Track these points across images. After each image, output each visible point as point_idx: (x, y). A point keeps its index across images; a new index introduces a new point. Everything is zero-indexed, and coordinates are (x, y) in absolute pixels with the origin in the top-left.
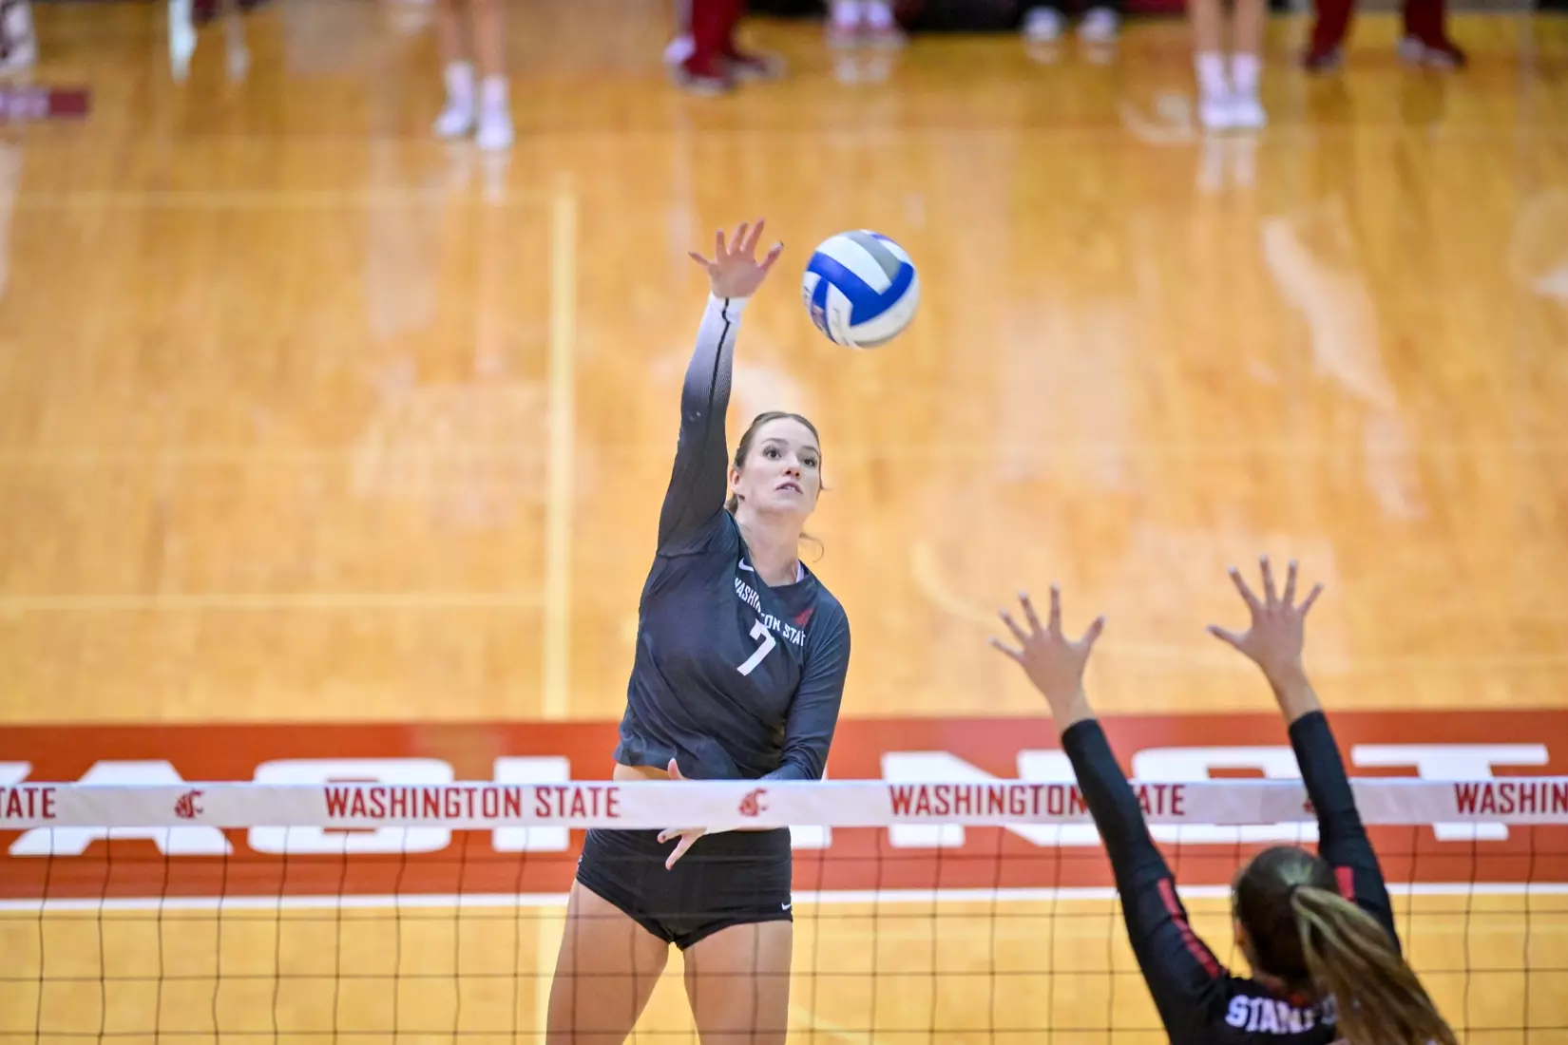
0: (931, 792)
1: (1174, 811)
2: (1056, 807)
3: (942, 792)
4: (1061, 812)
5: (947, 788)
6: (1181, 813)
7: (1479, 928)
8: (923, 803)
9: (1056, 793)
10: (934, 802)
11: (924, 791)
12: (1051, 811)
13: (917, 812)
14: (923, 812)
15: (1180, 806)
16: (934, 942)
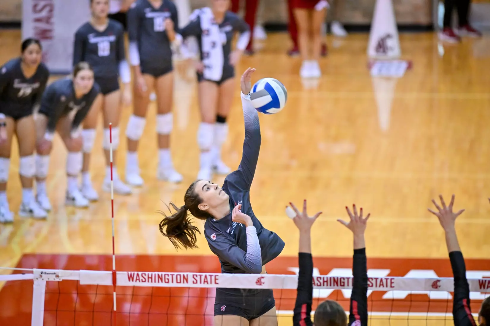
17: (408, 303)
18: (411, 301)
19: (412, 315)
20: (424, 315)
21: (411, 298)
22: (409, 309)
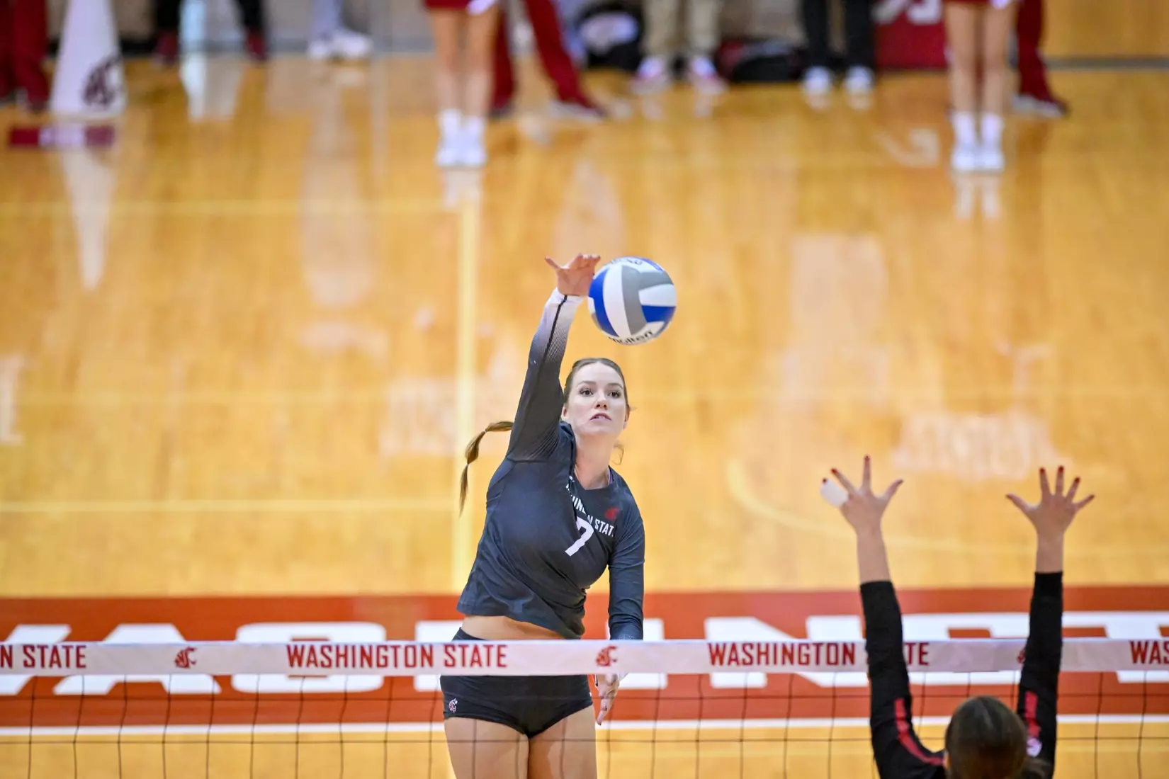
0: (739, 649)
1: (921, 662)
2: (833, 659)
3: (748, 648)
4: (836, 663)
5: (751, 646)
6: (926, 664)
7: (1148, 748)
8: (734, 657)
9: (833, 649)
10: (741, 656)
11: (734, 647)
12: (829, 662)
13: (729, 663)
14: (734, 663)
15: (925, 658)
16: (742, 758)
17: (119, 705)
18: (126, 698)
19: (129, 731)
20: (157, 731)
21: (123, 692)
22: (122, 720)
